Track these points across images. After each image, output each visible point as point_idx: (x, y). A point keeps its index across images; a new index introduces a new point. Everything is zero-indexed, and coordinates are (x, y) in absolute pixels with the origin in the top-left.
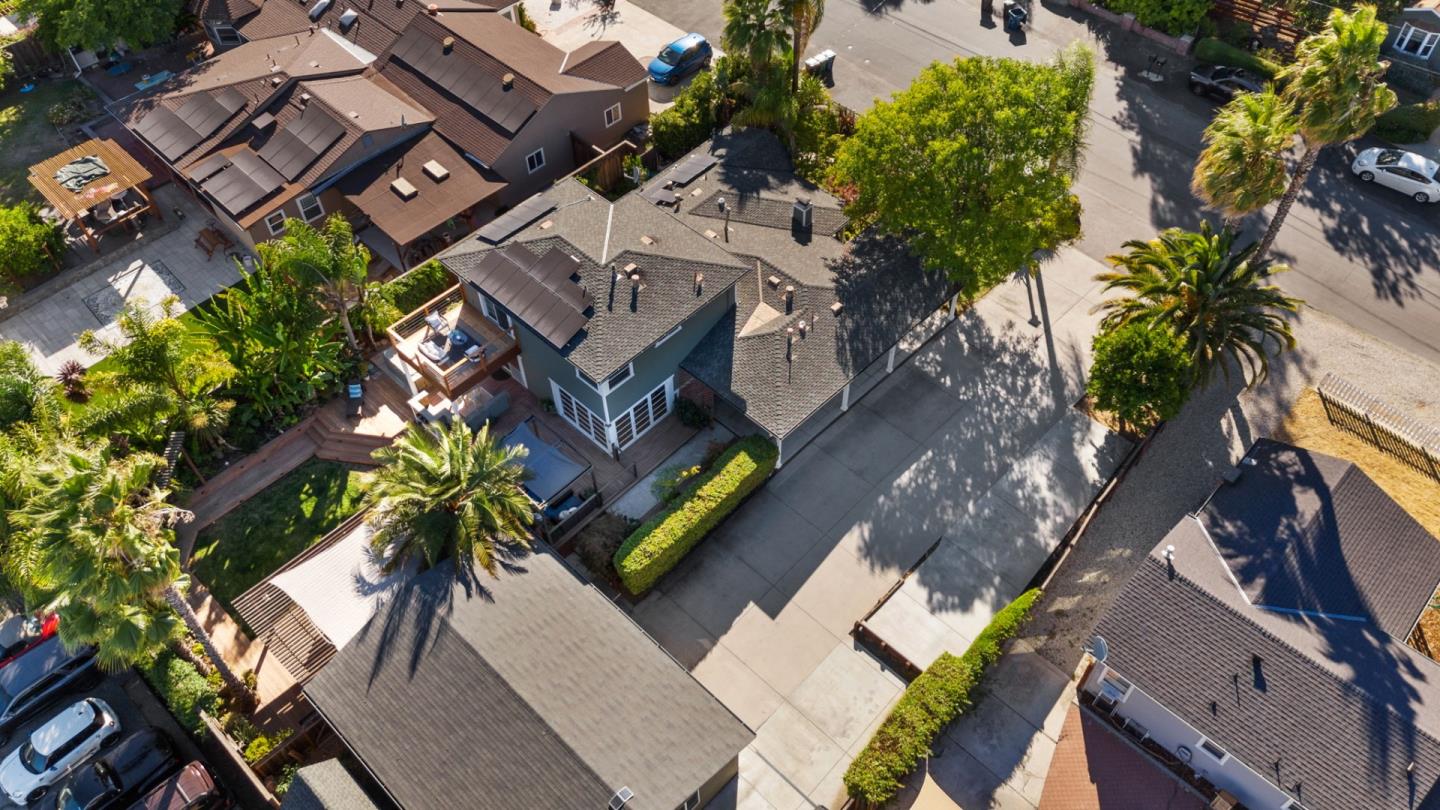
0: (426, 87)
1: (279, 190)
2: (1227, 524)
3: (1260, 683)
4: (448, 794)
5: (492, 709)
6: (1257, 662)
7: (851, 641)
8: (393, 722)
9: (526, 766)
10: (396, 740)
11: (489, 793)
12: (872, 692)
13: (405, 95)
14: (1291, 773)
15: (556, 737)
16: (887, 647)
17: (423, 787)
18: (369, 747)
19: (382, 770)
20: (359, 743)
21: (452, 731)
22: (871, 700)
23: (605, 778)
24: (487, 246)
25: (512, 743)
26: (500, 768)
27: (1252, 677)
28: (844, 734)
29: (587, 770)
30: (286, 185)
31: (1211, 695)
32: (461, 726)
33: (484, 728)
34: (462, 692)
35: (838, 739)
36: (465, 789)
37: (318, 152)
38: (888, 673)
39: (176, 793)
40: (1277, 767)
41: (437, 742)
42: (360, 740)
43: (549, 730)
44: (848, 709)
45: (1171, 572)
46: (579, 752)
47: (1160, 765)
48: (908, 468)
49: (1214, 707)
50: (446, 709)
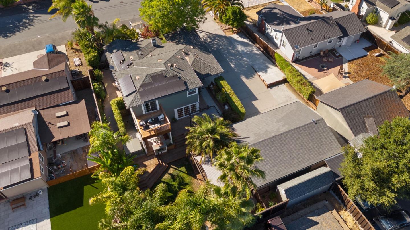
0: (16, 105)
1: (31, 160)
2: (275, 23)
3: (311, 31)
4: (299, 158)
5: (281, 141)
6: (307, 29)
7: (269, 89)
8: (274, 167)
9: (299, 138)
10: (280, 167)
11: (302, 149)
12: (283, 90)
13: (12, 113)
14: (327, 36)
15: (294, 129)
16: (275, 82)
17: (294, 164)
18: (279, 175)
19: (287, 173)
20: (277, 177)
21: (283, 152)
22: (284, 91)
23: (308, 123)
24: (134, 94)
25: (292, 139)
26: (297, 144)
27: (310, 32)
28: (291, 98)
29: (305, 125)
30: (30, 158)
31: (310, 38)
32: (283, 150)
33: (285, 144)
34: (274, 147)
35: (292, 99)
36: (299, 154)
37: (25, 140)
38: (280, 86)
39: (278, 226)
40: (325, 38)
41: (285, 157)
42: (276, 177)
43: (292, 130)
44: (285, 95)
45: (287, 30)
46: (300, 126)
47: (310, 59)
48: (230, 64)
49: (312, 39)
50: (277, 152)
